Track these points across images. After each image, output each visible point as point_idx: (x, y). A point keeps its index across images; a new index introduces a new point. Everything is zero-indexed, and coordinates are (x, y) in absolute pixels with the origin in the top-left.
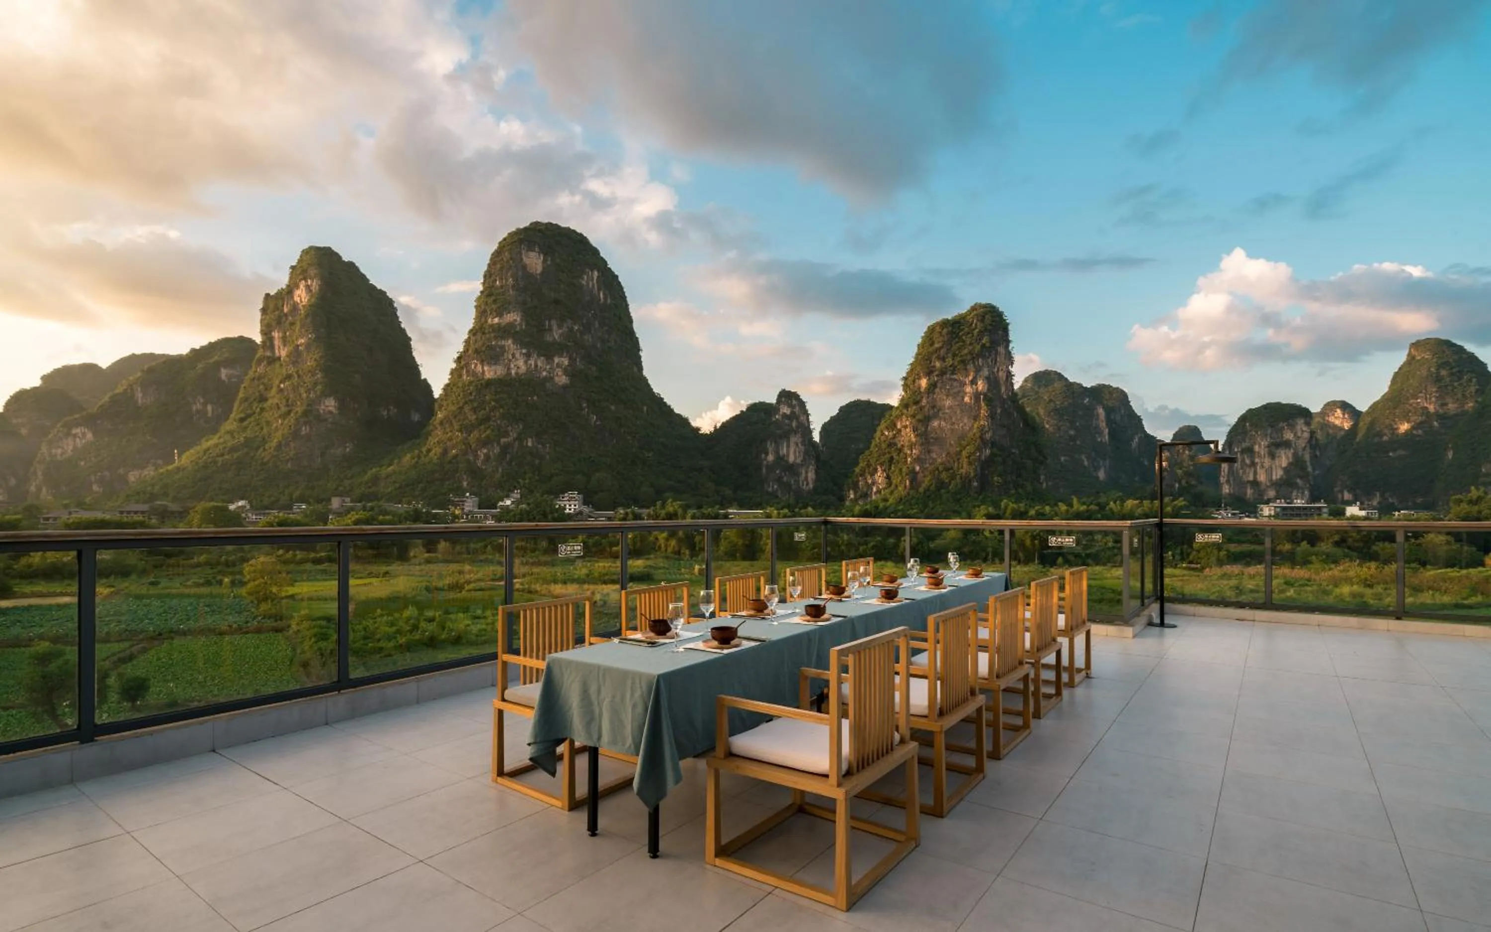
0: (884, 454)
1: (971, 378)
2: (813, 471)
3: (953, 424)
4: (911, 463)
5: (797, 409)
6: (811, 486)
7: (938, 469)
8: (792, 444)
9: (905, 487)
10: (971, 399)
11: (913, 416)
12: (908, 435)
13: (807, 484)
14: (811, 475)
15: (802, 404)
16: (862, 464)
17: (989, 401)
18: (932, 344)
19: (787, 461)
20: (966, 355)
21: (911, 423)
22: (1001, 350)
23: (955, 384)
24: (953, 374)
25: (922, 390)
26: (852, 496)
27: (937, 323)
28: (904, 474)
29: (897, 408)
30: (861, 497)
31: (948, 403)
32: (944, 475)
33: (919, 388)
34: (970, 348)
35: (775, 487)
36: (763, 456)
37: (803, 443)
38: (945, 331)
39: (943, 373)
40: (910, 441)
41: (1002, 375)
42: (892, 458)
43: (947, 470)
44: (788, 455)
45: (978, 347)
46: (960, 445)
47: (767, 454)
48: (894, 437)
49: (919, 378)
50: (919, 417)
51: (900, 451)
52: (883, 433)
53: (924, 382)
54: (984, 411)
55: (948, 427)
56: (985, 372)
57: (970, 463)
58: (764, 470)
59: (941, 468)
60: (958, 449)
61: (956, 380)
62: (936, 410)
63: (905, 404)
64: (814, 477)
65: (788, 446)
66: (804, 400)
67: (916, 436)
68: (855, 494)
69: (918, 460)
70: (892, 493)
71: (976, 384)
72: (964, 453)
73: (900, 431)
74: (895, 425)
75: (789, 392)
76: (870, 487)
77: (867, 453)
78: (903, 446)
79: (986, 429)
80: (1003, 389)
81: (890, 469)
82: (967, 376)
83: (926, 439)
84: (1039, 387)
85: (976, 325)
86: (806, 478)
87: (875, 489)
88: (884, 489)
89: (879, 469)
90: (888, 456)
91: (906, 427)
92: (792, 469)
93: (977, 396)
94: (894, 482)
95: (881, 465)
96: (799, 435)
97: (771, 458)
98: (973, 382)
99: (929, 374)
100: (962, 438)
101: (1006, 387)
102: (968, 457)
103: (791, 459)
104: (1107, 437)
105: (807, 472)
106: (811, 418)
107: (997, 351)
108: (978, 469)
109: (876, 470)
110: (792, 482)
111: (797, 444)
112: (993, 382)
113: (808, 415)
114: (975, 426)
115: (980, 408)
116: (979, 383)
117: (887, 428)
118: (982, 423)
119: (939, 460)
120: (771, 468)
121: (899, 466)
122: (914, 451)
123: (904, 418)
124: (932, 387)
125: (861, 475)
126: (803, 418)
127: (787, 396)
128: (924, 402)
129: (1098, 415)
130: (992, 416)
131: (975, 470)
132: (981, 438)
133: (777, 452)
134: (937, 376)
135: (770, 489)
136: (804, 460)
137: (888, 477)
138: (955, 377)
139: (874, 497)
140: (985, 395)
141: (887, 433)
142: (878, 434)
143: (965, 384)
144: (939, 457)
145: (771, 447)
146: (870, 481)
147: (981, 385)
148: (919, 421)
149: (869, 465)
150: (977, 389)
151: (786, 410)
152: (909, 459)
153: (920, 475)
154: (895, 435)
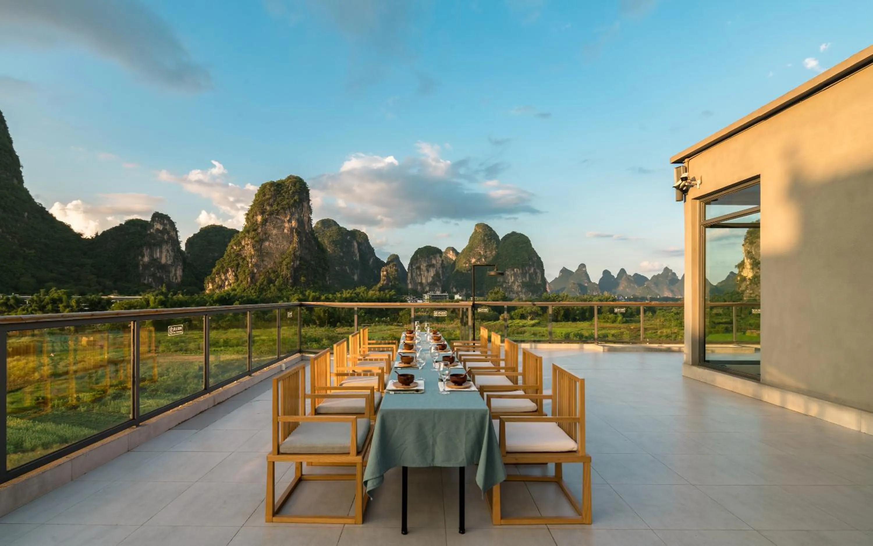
0: (233, 261)
1: (288, 218)
2: (181, 270)
3: (278, 245)
4: (251, 267)
5: (168, 227)
6: (179, 279)
7: (268, 271)
8: (164, 250)
9: (248, 282)
10: (288, 231)
11: (253, 238)
12: (249, 250)
13: (176, 278)
14: (179, 273)
15: (172, 224)
16: (218, 266)
17: (299, 234)
18: (264, 196)
19: (160, 263)
20: (285, 205)
21: (251, 242)
22: (305, 204)
23: (279, 221)
24: (277, 215)
25: (258, 223)
26: (211, 287)
27: (267, 183)
28: (247, 274)
29: (242, 232)
30: (217, 288)
31: (274, 232)
32: (272, 275)
33: (257, 221)
34: (288, 201)
35: (150, 280)
36: (140, 258)
37: (173, 250)
38: (272, 189)
39: (271, 214)
40: (250, 253)
41: (306, 219)
42: (238, 265)
43: (274, 272)
44: (161, 257)
45: (292, 201)
46: (282, 258)
47: (143, 256)
48: (240, 250)
49: (257, 215)
50: (256, 239)
51: (244, 259)
52: (232, 247)
53: (259, 218)
54: (296, 239)
55: (275, 246)
56: (297, 216)
57: (287, 269)
58: (141, 268)
59: (270, 271)
60: (281, 260)
61: (279, 219)
62: (267, 236)
63: (247, 230)
64: (181, 274)
65: (161, 252)
66: (174, 221)
67: (255, 250)
68: (213, 286)
69: (256, 265)
70: (238, 285)
71: (291, 223)
72: (284, 263)
73: (244, 246)
74: (241, 243)
75: (162, 214)
76: (223, 282)
77: (221, 259)
78: (246, 256)
79: (297, 249)
80: (306, 227)
81: (237, 270)
82: (286, 217)
83: (261, 253)
84: (324, 228)
85: (291, 188)
86: (175, 274)
87: (227, 283)
88: (234, 283)
89: (230, 270)
90: (236, 262)
91: (248, 245)
92: (164, 268)
93: (291, 229)
94: (240, 279)
95: (232, 267)
96: (169, 245)
97: (146, 259)
98: (289, 221)
99: (263, 213)
100: (283, 253)
101: (308, 226)
102: (287, 265)
103: (163, 261)
104: (358, 257)
105: (176, 270)
106: (179, 234)
107: (303, 205)
108: (293, 271)
109: (227, 271)
110: (164, 277)
111: (168, 251)
112: (300, 222)
113: (177, 232)
114: (291, 247)
115: (293, 236)
116: (293, 222)
117: (235, 244)
118: (294, 245)
119: (269, 266)
120: (146, 267)
121: (243, 269)
122: (253, 260)
123: (247, 239)
124: (265, 222)
125: (217, 274)
126: (172, 233)
127: (158, 217)
128: (260, 230)
129: (354, 246)
130: (300, 242)
131: (291, 273)
132: (294, 254)
133: (151, 255)
134: (268, 215)
135: (146, 282)
136: (174, 262)
137: (236, 276)
138: (277, 217)
139: (226, 288)
140: (296, 229)
141: (235, 248)
142: (229, 248)
143: (285, 222)
144: (269, 264)
145: (146, 252)
146: (223, 278)
147: (294, 223)
148: (256, 241)
149: (223, 267)
150: (292, 225)
151: (158, 226)
152: (250, 265)
153: (257, 275)
154: (240, 249)
